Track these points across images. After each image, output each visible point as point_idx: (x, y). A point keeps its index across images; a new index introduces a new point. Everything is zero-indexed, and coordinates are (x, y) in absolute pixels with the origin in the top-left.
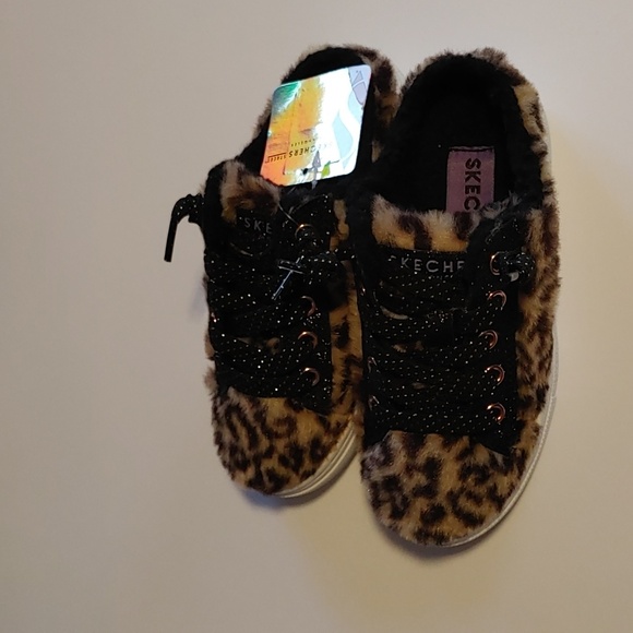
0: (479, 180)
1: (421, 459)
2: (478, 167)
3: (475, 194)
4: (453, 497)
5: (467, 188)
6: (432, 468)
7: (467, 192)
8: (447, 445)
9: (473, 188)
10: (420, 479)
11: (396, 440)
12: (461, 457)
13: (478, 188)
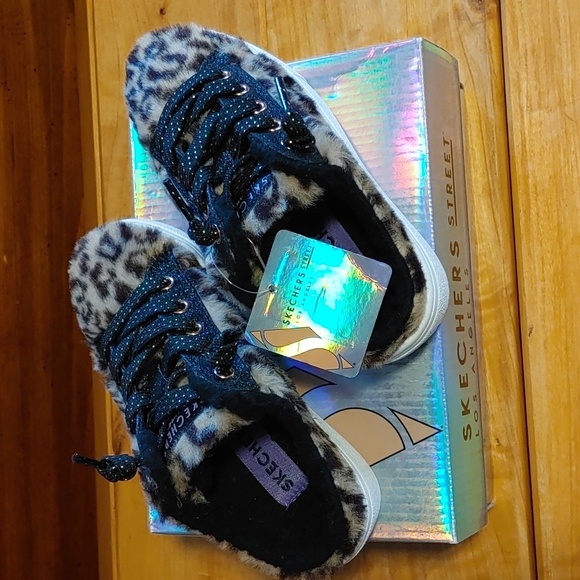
2: (283, 487)
5: (276, 466)
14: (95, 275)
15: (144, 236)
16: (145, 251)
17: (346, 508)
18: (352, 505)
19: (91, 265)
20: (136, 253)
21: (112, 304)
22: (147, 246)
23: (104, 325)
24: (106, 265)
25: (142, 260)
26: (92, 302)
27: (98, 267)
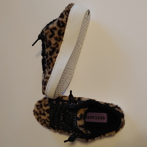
0: (101, 119)
1: (45, 113)
2: (103, 119)
3: (98, 118)
4: (40, 117)
5: (99, 117)
6: (44, 114)
7: (98, 117)
8: (48, 117)
9: (99, 118)
10: (42, 112)
11: (48, 107)
12: (47, 120)
13: (99, 119)
14: (40, 113)
15: (44, 99)
16: (46, 101)
17: (116, 109)
18: (117, 108)
19: (38, 112)
20: (45, 103)
21: (48, 115)
22: (46, 100)
23: (49, 120)
24: (41, 110)
25: (47, 103)
26: (44, 118)
27: (40, 111)
